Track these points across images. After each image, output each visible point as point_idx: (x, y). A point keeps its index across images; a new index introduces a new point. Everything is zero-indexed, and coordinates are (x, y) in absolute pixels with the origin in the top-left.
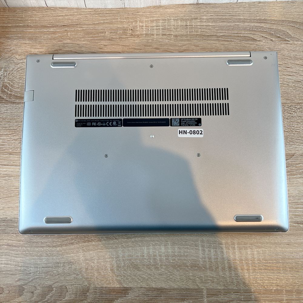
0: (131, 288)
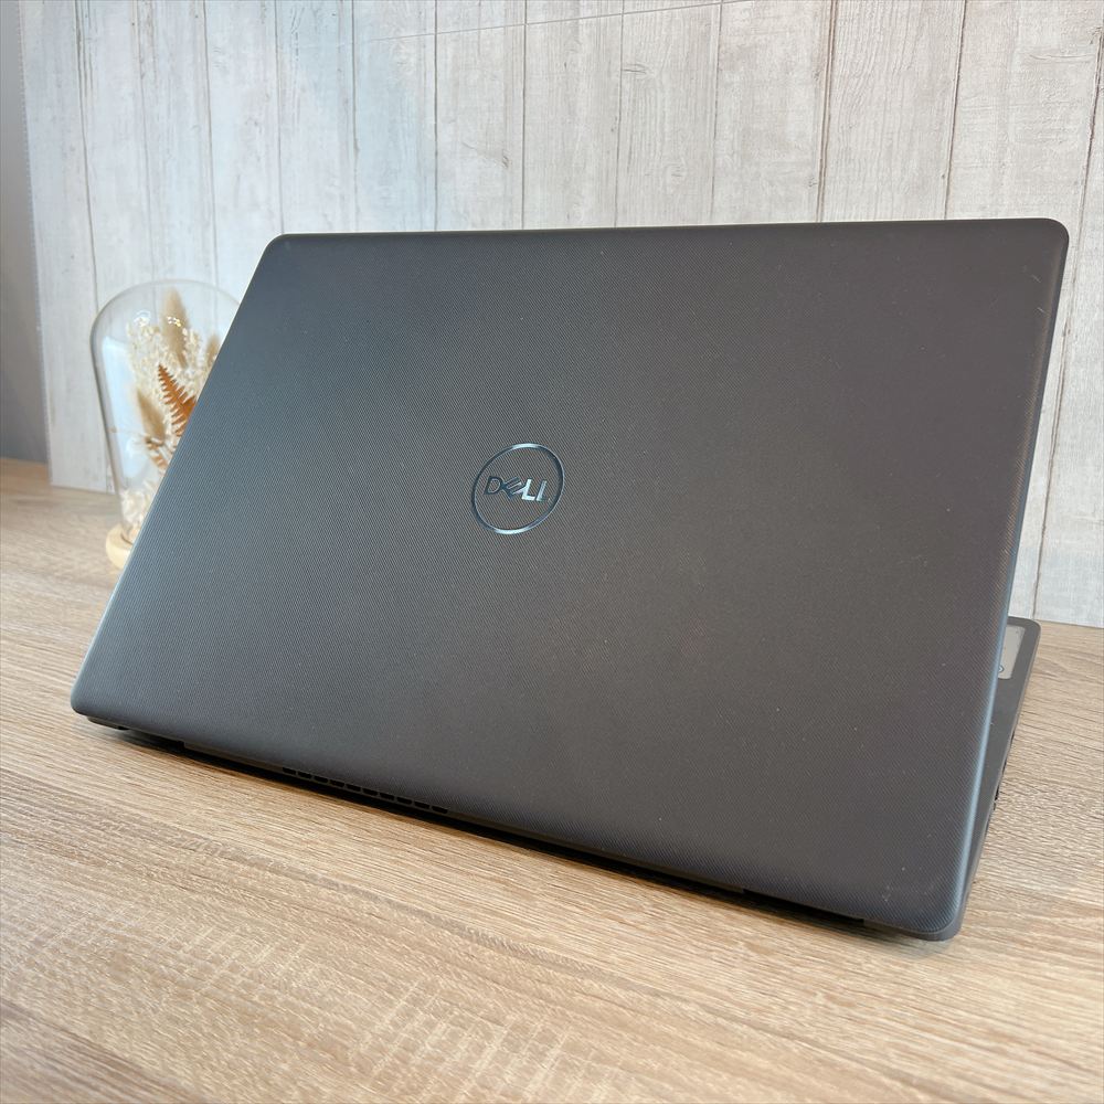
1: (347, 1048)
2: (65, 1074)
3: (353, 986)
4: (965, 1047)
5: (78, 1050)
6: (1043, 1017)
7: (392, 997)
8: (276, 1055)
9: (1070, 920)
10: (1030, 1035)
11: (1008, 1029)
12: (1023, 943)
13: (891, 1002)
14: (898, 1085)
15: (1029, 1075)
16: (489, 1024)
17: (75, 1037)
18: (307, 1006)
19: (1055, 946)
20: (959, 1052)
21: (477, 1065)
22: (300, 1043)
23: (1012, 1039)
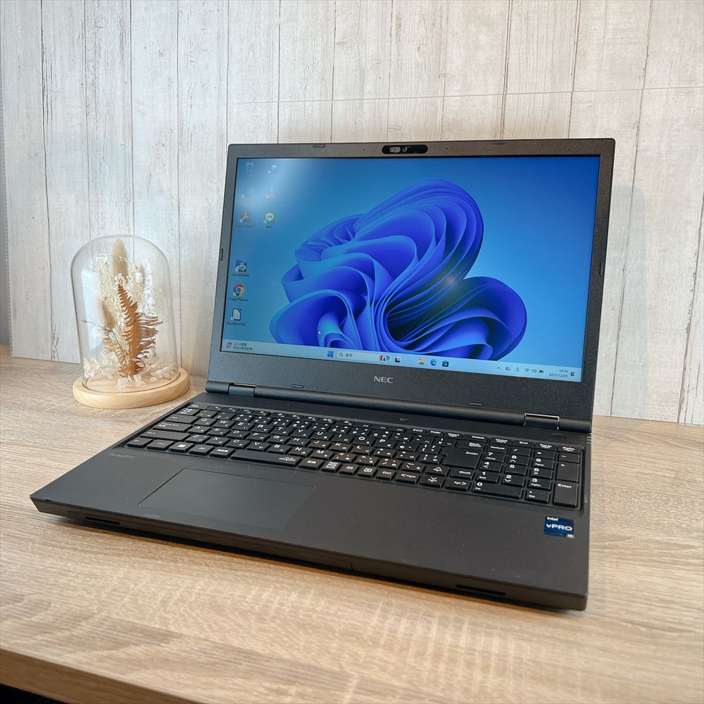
0: (182, 635)
1: (361, 634)
2: (219, 659)
3: (349, 607)
4: (653, 607)
5: (219, 648)
6: (681, 592)
7: (372, 610)
8: (327, 640)
9: (679, 551)
10: (678, 600)
11: (668, 598)
12: (661, 562)
13: (612, 592)
14: (630, 625)
15: (685, 616)
16: (427, 617)
17: (214, 642)
18: (330, 618)
19: (675, 563)
20: (651, 609)
21: (430, 635)
22: (337, 634)
23: (672, 602)
